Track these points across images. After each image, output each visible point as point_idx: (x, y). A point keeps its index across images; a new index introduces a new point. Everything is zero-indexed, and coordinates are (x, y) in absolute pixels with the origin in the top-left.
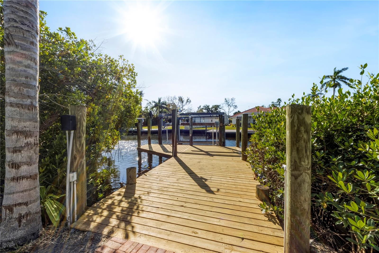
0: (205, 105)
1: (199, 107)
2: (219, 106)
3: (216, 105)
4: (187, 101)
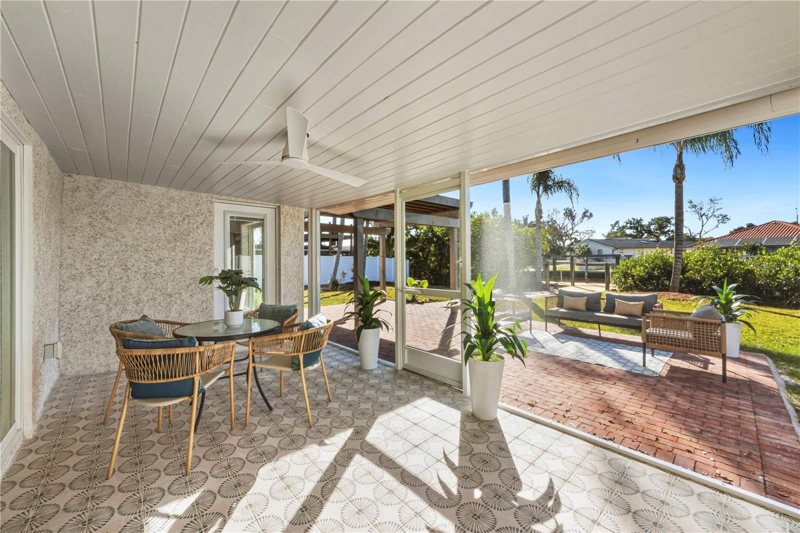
0: (631, 219)
1: (613, 223)
2: (670, 219)
3: (662, 218)
4: (584, 215)
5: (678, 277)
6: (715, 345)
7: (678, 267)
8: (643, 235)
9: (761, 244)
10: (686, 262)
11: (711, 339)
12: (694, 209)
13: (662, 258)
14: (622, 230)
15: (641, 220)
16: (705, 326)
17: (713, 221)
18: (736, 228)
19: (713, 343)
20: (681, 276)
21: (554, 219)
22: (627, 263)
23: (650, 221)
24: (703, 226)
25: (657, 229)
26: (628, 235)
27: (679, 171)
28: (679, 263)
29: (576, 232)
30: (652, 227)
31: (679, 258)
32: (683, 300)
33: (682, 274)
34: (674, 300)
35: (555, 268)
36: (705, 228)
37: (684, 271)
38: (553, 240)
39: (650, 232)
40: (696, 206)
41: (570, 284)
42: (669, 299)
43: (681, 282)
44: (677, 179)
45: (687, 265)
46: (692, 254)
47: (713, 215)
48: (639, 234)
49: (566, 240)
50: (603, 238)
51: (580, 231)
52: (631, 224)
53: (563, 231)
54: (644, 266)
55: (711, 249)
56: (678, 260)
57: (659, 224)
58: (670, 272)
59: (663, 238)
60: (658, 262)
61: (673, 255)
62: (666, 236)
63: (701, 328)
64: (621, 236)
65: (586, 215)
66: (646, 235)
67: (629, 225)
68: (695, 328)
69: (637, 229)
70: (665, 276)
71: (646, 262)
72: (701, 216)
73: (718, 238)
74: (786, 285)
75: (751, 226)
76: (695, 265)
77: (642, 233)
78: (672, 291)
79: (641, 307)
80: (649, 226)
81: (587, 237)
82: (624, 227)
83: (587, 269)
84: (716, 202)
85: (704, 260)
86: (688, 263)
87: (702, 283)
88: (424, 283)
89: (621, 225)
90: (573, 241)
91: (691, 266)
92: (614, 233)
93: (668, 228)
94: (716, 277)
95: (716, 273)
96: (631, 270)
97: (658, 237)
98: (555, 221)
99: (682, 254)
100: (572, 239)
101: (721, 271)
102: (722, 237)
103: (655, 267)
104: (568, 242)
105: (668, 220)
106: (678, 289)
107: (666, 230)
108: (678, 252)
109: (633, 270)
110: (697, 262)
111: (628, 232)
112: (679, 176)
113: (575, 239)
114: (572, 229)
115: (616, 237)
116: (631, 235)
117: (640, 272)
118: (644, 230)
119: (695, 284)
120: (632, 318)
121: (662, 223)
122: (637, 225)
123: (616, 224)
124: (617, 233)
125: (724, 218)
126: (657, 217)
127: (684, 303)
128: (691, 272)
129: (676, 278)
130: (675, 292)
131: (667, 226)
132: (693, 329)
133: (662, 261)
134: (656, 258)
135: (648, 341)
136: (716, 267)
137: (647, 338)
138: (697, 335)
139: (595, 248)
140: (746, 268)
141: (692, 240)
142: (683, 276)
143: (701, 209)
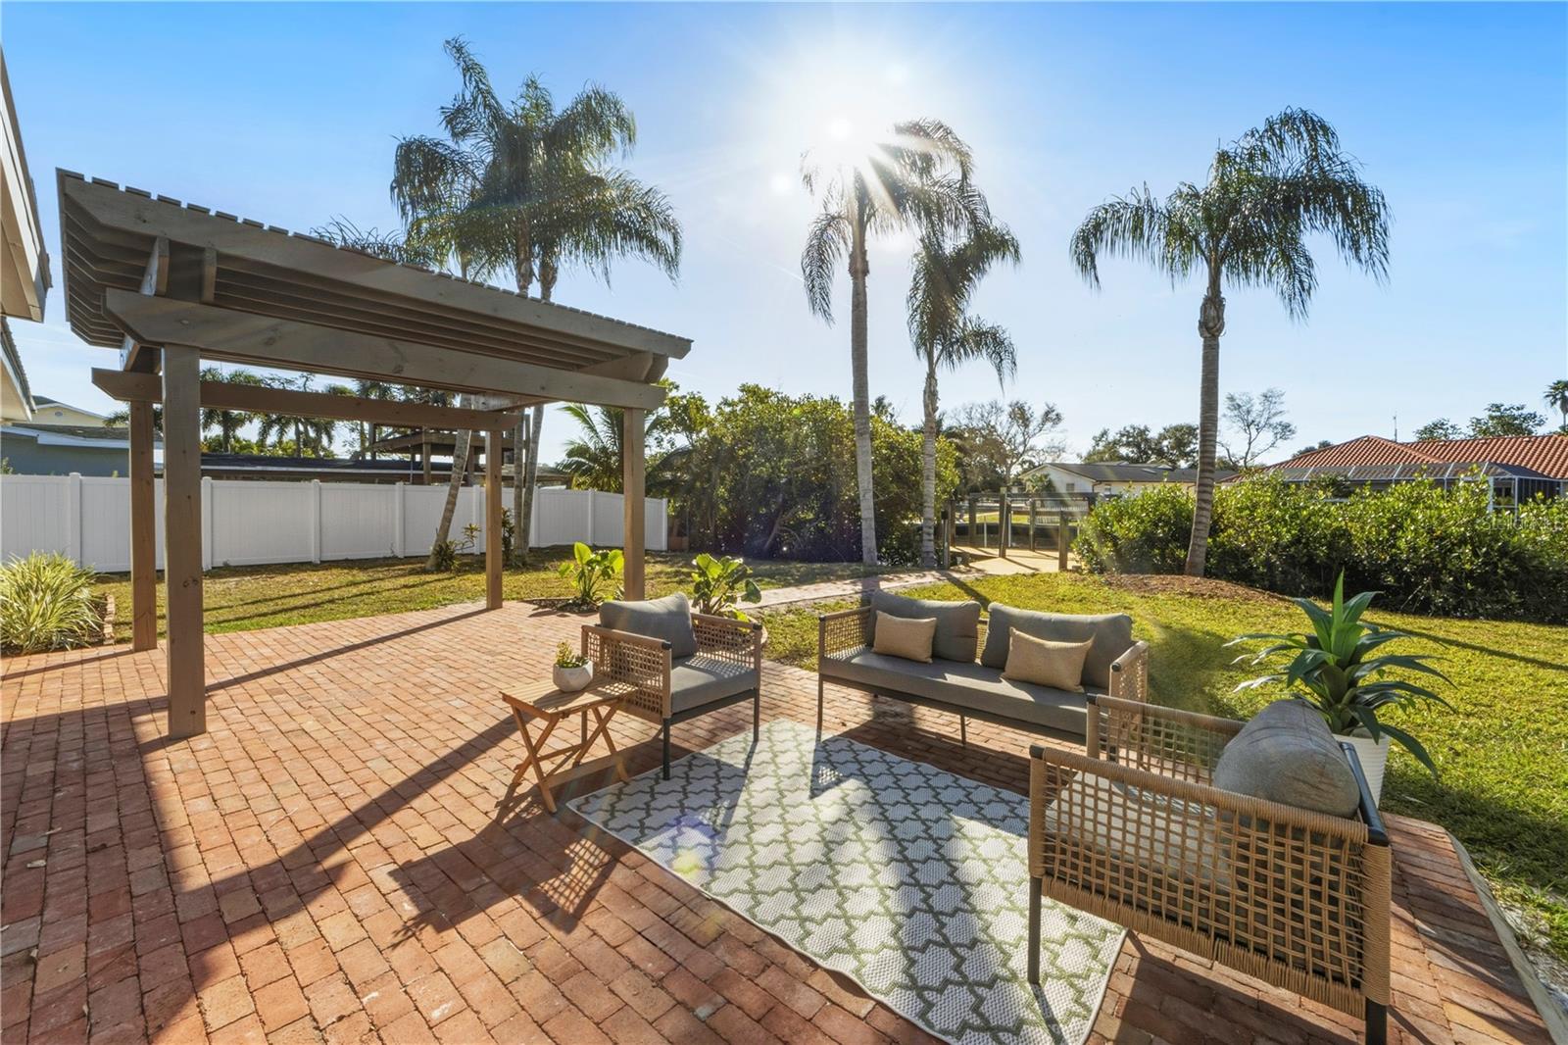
5: (1202, 542)
6: (1337, 946)
7: (1204, 520)
8: (1149, 458)
9: (1346, 476)
10: (1220, 510)
11: (1315, 910)
12: (1236, 412)
13: (1174, 503)
14: (1113, 447)
15: (1146, 429)
16: (1289, 842)
17: (1267, 436)
18: (1303, 449)
19: (1326, 936)
20: (1210, 540)
21: (992, 423)
22: (1105, 511)
23: (1162, 431)
24: (1250, 444)
25: (1173, 448)
26: (1122, 458)
27: (1213, 313)
28: (1205, 513)
29: (1032, 449)
30: (1165, 443)
31: (1205, 501)
32: (1211, 597)
33: (1210, 536)
34: (1191, 595)
35: (972, 518)
36: (1255, 449)
37: (1214, 531)
38: (990, 464)
39: (1160, 453)
40: (1239, 406)
41: (996, 552)
42: (1182, 594)
43: (1209, 554)
44: (1208, 329)
45: (1220, 516)
46: (1230, 494)
47: (1268, 424)
48: (1142, 458)
49: (1012, 464)
50: (1078, 461)
51: (1039, 448)
52: (1128, 437)
53: (1008, 448)
54: (1138, 518)
55: (1267, 483)
56: (1204, 505)
57: (1177, 438)
58: (1188, 532)
59: (1183, 464)
60: (1165, 509)
61: (1193, 494)
62: (1187, 461)
63: (1271, 848)
64: (1111, 459)
65: (1051, 417)
66: (1153, 458)
67: (1124, 439)
68: (1246, 847)
69: (1138, 446)
70: (1176, 540)
71: (1143, 508)
72: (1248, 426)
73: (1275, 466)
74: (1407, 561)
75: (1325, 446)
76: (1237, 518)
77: (1146, 453)
78: (1190, 574)
79: (1080, 660)
80: (1159, 442)
81: (1049, 460)
82: (1116, 443)
83: (1033, 521)
84: (1274, 400)
85: (1255, 506)
86: (1224, 512)
87: (1249, 556)
88: (615, 557)
89: (1111, 438)
90: (1026, 466)
91: (1228, 519)
92: (1099, 452)
93: (1192, 446)
94: (1277, 545)
95: (1278, 535)
96: (1112, 526)
97: (1174, 462)
98: (993, 427)
99: (1211, 493)
100: (1024, 462)
101: (1288, 531)
102: (1281, 464)
103: (1160, 520)
104: (1016, 470)
105: (1191, 430)
106: (1201, 568)
107: (1188, 449)
108: (1204, 489)
109: (1116, 526)
110: (1241, 510)
111: (1124, 451)
112: (1211, 324)
113: (1031, 463)
114: (1024, 443)
115: (1102, 460)
116: (1127, 458)
117: (1129, 529)
118: (1150, 448)
119: (1235, 557)
120: (1049, 699)
121: (1180, 436)
122: (1138, 439)
123: (1102, 436)
124: (1104, 452)
125: (1285, 430)
126: (1174, 425)
127: (1212, 602)
128: (1231, 531)
129: (1199, 546)
130: (1195, 575)
131: (1191, 442)
132: (1234, 849)
133: (1173, 507)
134: (1165, 500)
135: (1049, 873)
136: (1277, 522)
137: (1046, 860)
138: (1251, 882)
139: (1060, 481)
140: (1335, 524)
141: (1231, 469)
142: (1214, 541)
143: (1248, 412)
